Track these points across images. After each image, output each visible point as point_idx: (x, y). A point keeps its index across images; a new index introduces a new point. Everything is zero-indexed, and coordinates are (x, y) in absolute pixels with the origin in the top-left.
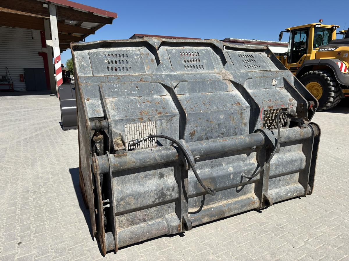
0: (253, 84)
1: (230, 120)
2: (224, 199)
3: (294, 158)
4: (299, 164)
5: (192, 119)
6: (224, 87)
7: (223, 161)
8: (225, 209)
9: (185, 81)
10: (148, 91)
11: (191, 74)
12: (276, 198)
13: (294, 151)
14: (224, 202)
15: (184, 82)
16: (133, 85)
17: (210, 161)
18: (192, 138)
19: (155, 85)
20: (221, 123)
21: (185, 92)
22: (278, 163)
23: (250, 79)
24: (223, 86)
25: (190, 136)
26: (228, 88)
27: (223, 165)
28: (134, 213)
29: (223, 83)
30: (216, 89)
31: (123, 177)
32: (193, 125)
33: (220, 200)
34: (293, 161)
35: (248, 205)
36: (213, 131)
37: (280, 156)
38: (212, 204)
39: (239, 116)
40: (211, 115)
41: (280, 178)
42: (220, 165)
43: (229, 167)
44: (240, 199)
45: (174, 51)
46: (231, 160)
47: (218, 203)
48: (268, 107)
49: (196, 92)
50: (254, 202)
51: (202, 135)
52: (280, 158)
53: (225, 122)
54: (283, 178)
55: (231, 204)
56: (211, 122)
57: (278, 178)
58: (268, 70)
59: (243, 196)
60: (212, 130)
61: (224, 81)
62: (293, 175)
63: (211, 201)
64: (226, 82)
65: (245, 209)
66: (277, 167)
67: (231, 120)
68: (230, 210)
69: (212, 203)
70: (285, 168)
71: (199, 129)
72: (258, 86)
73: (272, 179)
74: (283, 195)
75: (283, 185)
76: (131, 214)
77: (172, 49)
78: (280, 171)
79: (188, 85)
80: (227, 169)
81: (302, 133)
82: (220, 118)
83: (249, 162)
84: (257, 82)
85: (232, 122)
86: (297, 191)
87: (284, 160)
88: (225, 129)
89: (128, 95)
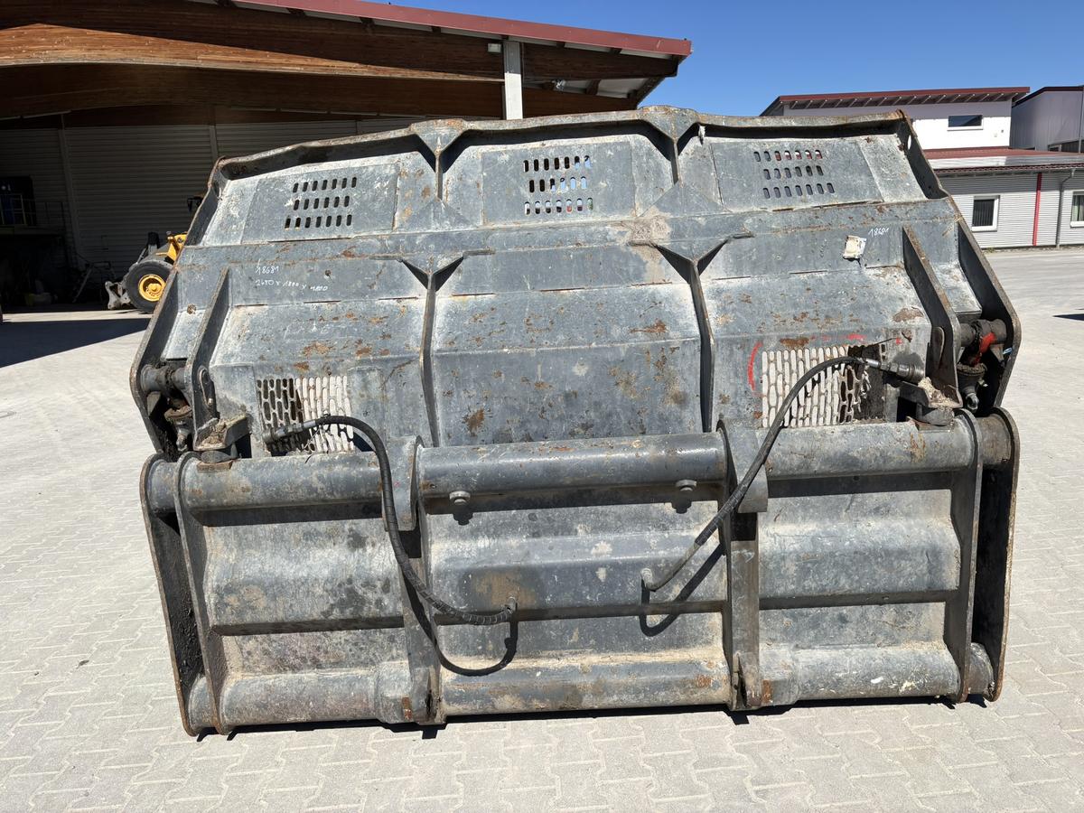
0: (754, 258)
1: (612, 382)
2: (592, 646)
3: (900, 542)
4: (924, 568)
5: (472, 374)
6: (631, 270)
7: (578, 517)
8: (586, 681)
9: (485, 253)
10: (359, 284)
11: (518, 230)
12: (810, 682)
13: (907, 515)
14: (594, 659)
15: (480, 257)
16: (316, 268)
17: (526, 513)
18: (473, 435)
19: (384, 266)
20: (576, 390)
21: (482, 288)
22: (814, 551)
23: (743, 240)
24: (626, 264)
25: (465, 425)
26: (646, 271)
27: (576, 531)
28: (281, 635)
29: (627, 256)
30: (598, 278)
31: (241, 528)
32: (474, 393)
33: (577, 648)
34: (888, 553)
35: (678, 686)
36: (547, 416)
37: (834, 528)
38: (549, 657)
39: (652, 369)
40: (539, 363)
41: (844, 610)
42: (567, 530)
43: (598, 541)
44: (658, 659)
45: (506, 157)
46: (610, 519)
47: (570, 658)
48: (782, 341)
49: (522, 285)
50: (705, 682)
51: (507, 426)
52: (830, 535)
53: (594, 388)
54: (858, 614)
55: (614, 670)
56: (538, 385)
57: (832, 612)
58: (864, 202)
59: (672, 652)
60: (543, 411)
61: (631, 249)
62: (910, 607)
63: (542, 647)
64: (640, 253)
65: (662, 698)
66: (809, 565)
67: (617, 384)
68: (600, 689)
69: (547, 653)
70: (849, 576)
71: (497, 407)
72: (779, 262)
73: (805, 610)
74: (846, 677)
75: (863, 641)
76: (273, 636)
77: (500, 153)
78: (824, 583)
79: (495, 266)
80: (590, 549)
81: (921, 445)
82: (573, 375)
83: (684, 534)
84: (773, 249)
85: (621, 389)
86: (919, 675)
87: (848, 543)
88: (596, 411)
89: (299, 296)
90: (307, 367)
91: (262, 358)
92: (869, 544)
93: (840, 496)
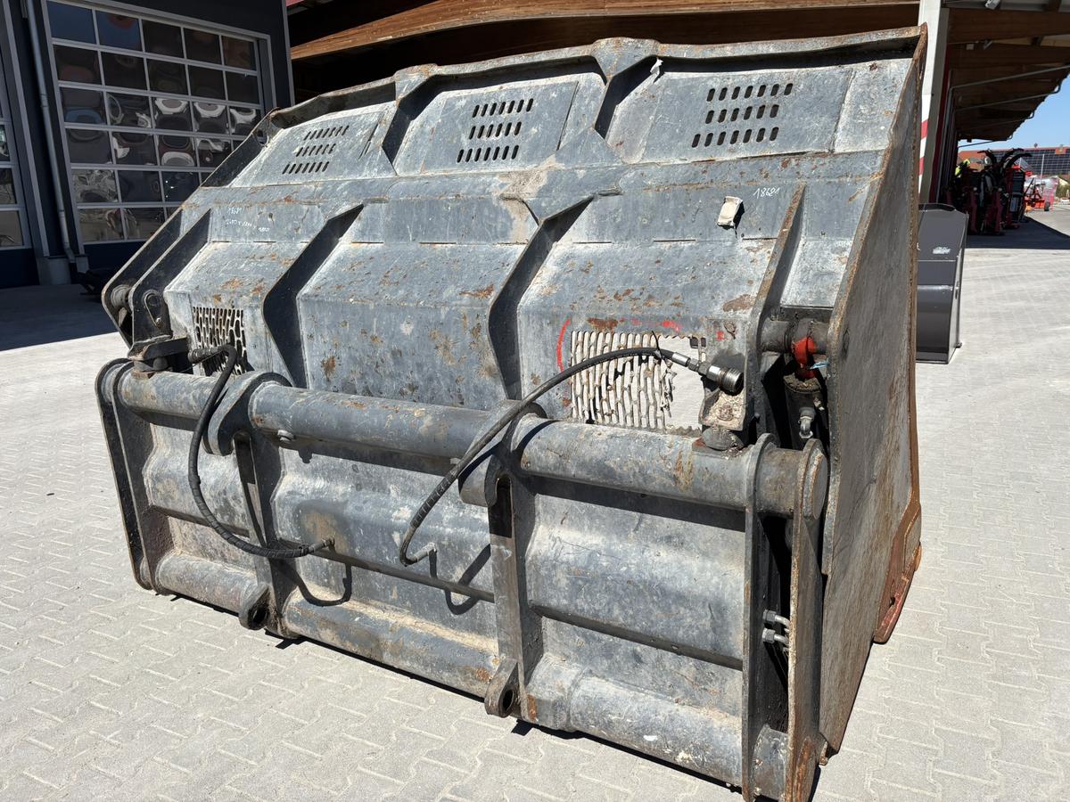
1: (433, 345)
2: (408, 608)
3: (683, 584)
4: (706, 622)
5: (326, 320)
6: (499, 226)
7: (390, 477)
8: (387, 638)
9: (380, 201)
12: (581, 713)
13: (705, 554)
14: (408, 621)
15: (378, 205)
16: (264, 210)
17: (351, 463)
18: (328, 380)
20: (401, 349)
21: (375, 237)
24: (495, 220)
25: (323, 369)
26: (512, 229)
27: (389, 491)
29: (496, 210)
30: (468, 234)
31: (173, 430)
32: (328, 339)
33: (398, 605)
34: (664, 593)
36: (381, 370)
38: (377, 607)
39: (468, 336)
40: (375, 316)
41: (639, 648)
42: (381, 487)
43: (403, 505)
44: (458, 639)
45: (463, 102)
46: (416, 485)
47: (392, 613)
48: (590, 321)
49: (404, 237)
50: (483, 675)
51: (352, 376)
52: (611, 554)
53: (417, 349)
54: (653, 658)
55: (414, 636)
56: (374, 338)
57: (626, 646)
59: (474, 636)
60: (377, 366)
61: (502, 203)
62: (712, 667)
63: (369, 596)
64: (509, 209)
65: (446, 677)
66: (580, 582)
67: (437, 348)
68: (399, 651)
69: (374, 602)
70: (623, 608)
71: (344, 356)
74: (618, 722)
75: (659, 690)
76: (197, 525)
77: (460, 98)
78: (597, 607)
80: (394, 510)
82: (400, 332)
83: (477, 516)
84: (641, 210)
85: (440, 352)
87: (624, 568)
88: (419, 372)
89: (252, 236)
90: (220, 300)
91: (197, 288)
92: (646, 577)
93: (627, 512)
